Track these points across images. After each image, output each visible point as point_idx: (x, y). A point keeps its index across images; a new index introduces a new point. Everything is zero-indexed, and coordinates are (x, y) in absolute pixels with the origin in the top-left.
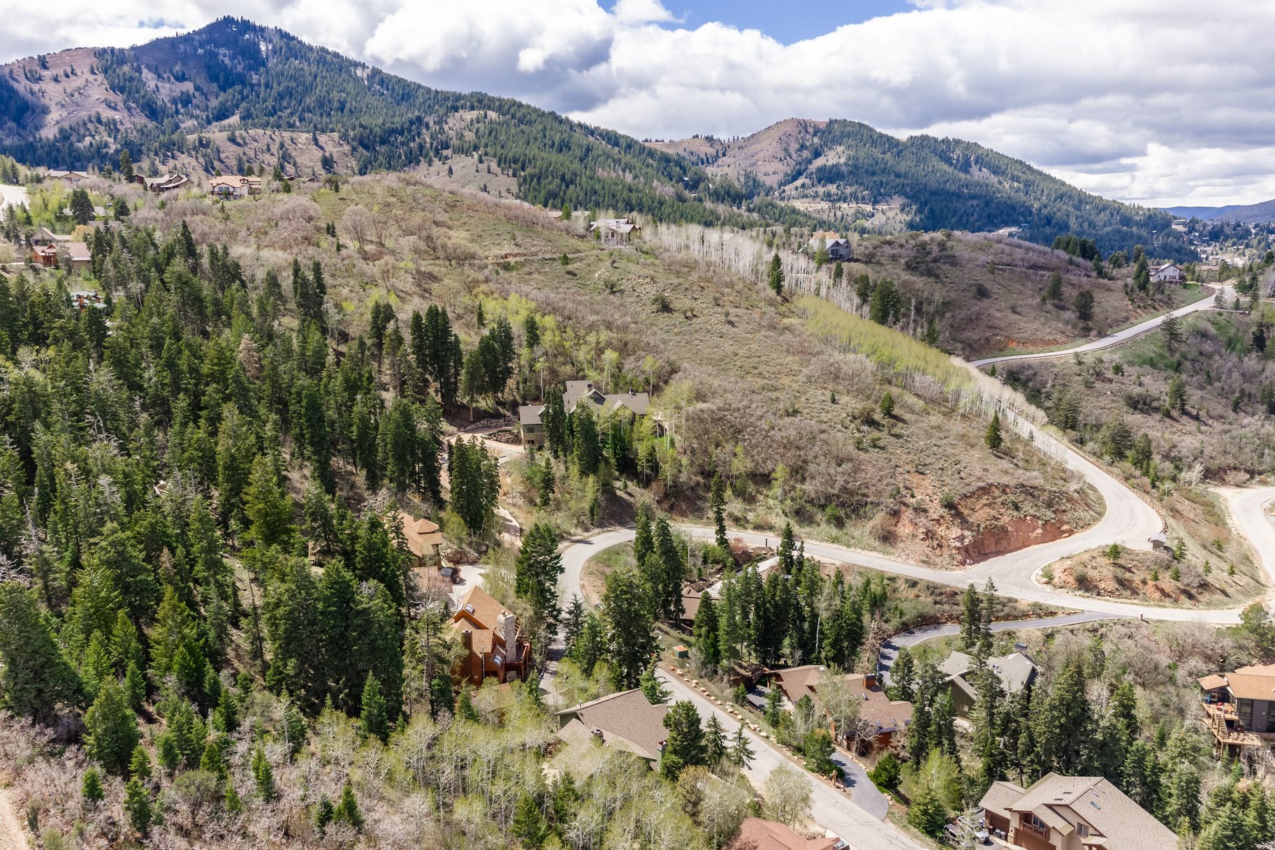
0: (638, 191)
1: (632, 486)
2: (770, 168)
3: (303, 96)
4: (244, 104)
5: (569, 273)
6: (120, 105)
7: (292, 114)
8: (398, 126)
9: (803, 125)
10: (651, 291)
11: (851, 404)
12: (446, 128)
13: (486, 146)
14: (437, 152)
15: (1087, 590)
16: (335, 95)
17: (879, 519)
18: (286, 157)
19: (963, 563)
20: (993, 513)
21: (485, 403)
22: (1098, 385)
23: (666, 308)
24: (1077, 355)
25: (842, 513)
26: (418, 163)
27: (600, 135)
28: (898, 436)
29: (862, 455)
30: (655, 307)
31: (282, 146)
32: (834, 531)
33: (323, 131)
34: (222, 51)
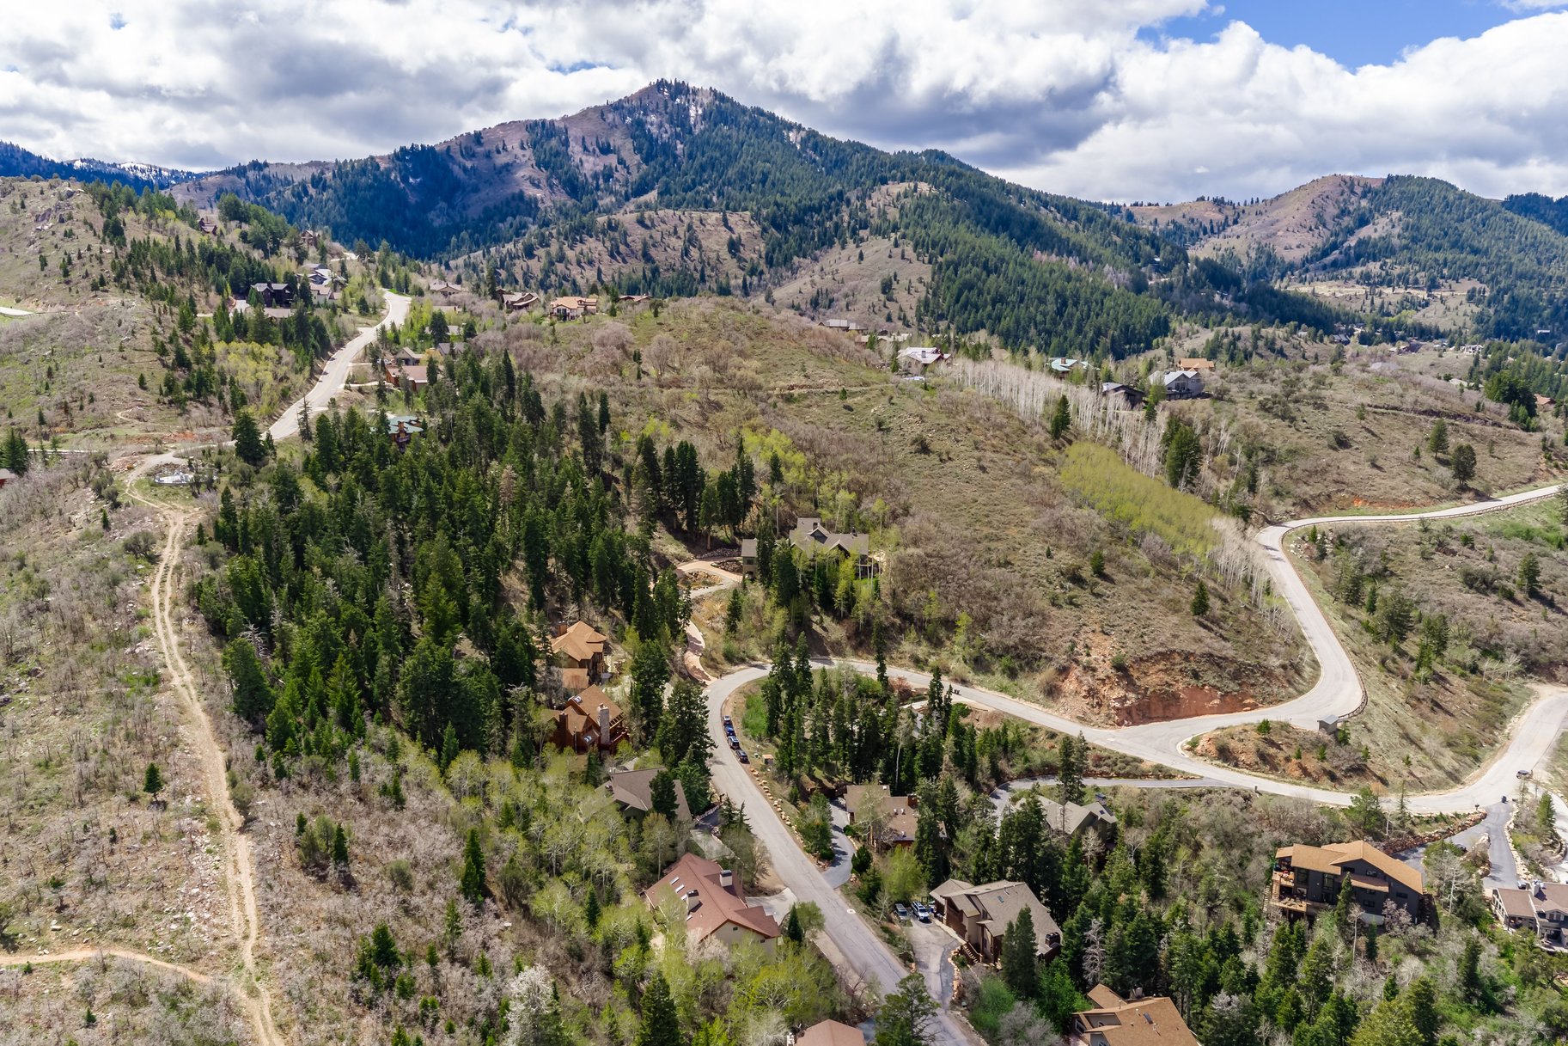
0: (1079, 280)
1: (828, 621)
2: (1293, 240)
3: (726, 167)
4: (664, 178)
5: (846, 407)
6: (544, 183)
7: (711, 188)
8: (816, 202)
9: (1350, 184)
10: (916, 430)
11: (1065, 558)
12: (868, 203)
13: (907, 227)
14: (854, 232)
15: (1226, 760)
16: (760, 166)
17: (1047, 673)
18: (692, 241)
19: (1120, 724)
20: (1167, 679)
21: (723, 533)
22: (1437, 557)
23: (924, 449)
24: (1422, 521)
25: (1016, 664)
26: (831, 245)
27: (1056, 207)
28: (1098, 595)
29: (1054, 611)
30: (914, 447)
31: (690, 228)
32: (1006, 681)
33: (735, 210)
34: (653, 118)
